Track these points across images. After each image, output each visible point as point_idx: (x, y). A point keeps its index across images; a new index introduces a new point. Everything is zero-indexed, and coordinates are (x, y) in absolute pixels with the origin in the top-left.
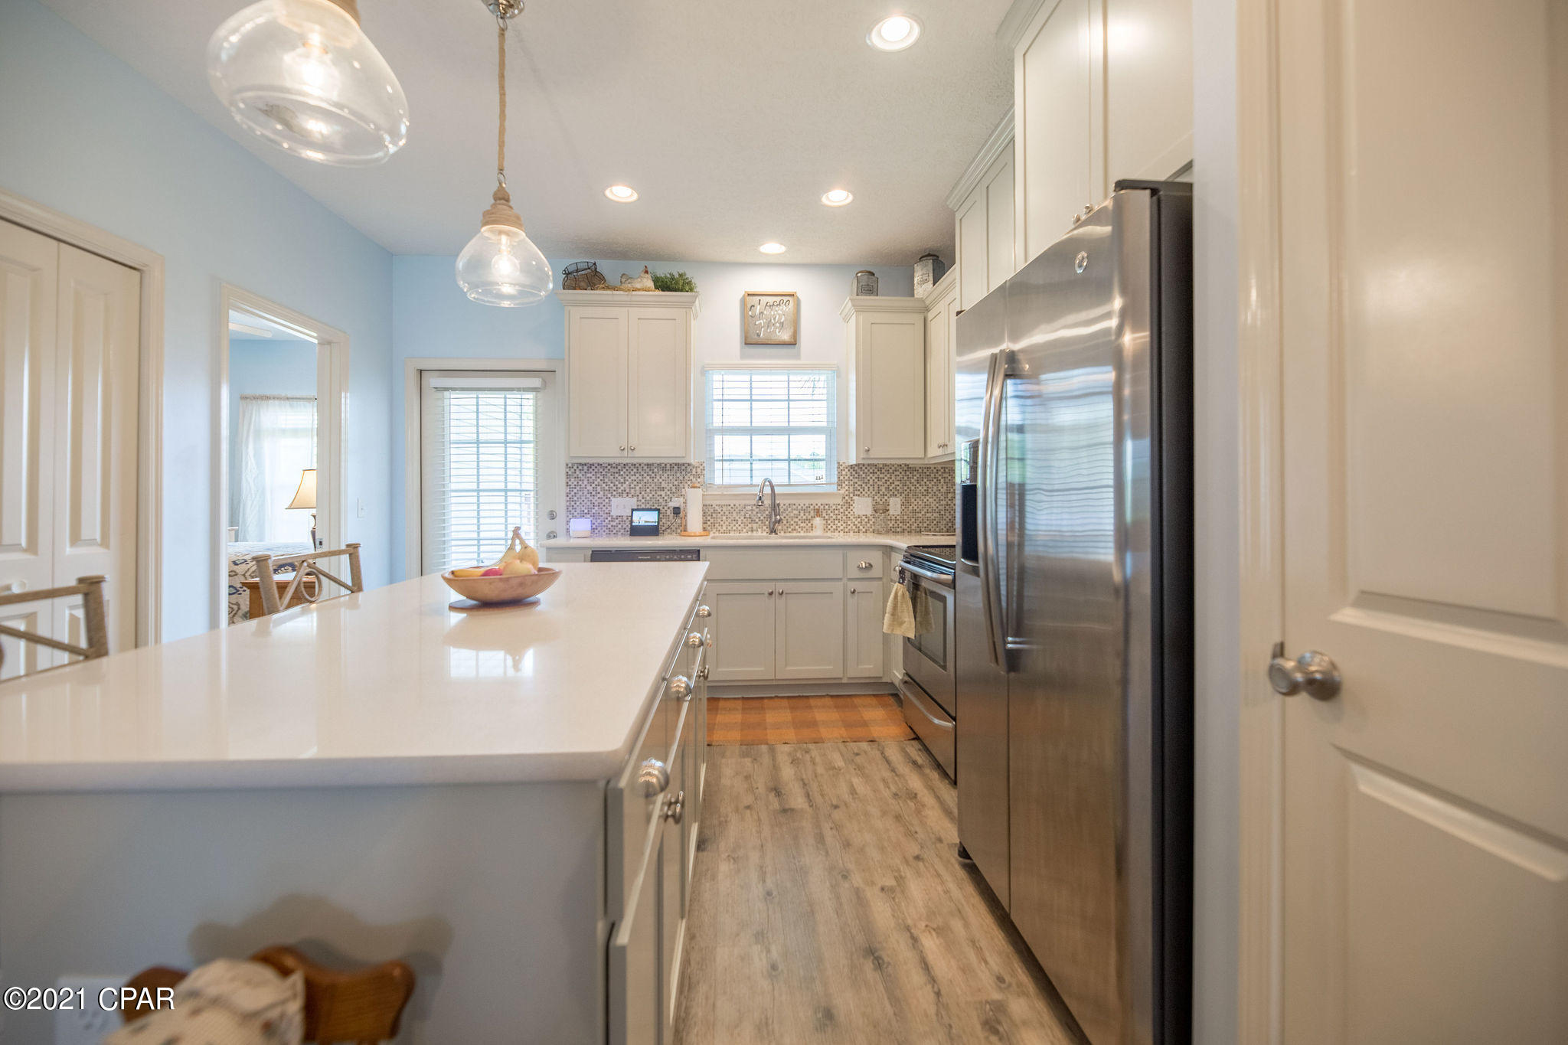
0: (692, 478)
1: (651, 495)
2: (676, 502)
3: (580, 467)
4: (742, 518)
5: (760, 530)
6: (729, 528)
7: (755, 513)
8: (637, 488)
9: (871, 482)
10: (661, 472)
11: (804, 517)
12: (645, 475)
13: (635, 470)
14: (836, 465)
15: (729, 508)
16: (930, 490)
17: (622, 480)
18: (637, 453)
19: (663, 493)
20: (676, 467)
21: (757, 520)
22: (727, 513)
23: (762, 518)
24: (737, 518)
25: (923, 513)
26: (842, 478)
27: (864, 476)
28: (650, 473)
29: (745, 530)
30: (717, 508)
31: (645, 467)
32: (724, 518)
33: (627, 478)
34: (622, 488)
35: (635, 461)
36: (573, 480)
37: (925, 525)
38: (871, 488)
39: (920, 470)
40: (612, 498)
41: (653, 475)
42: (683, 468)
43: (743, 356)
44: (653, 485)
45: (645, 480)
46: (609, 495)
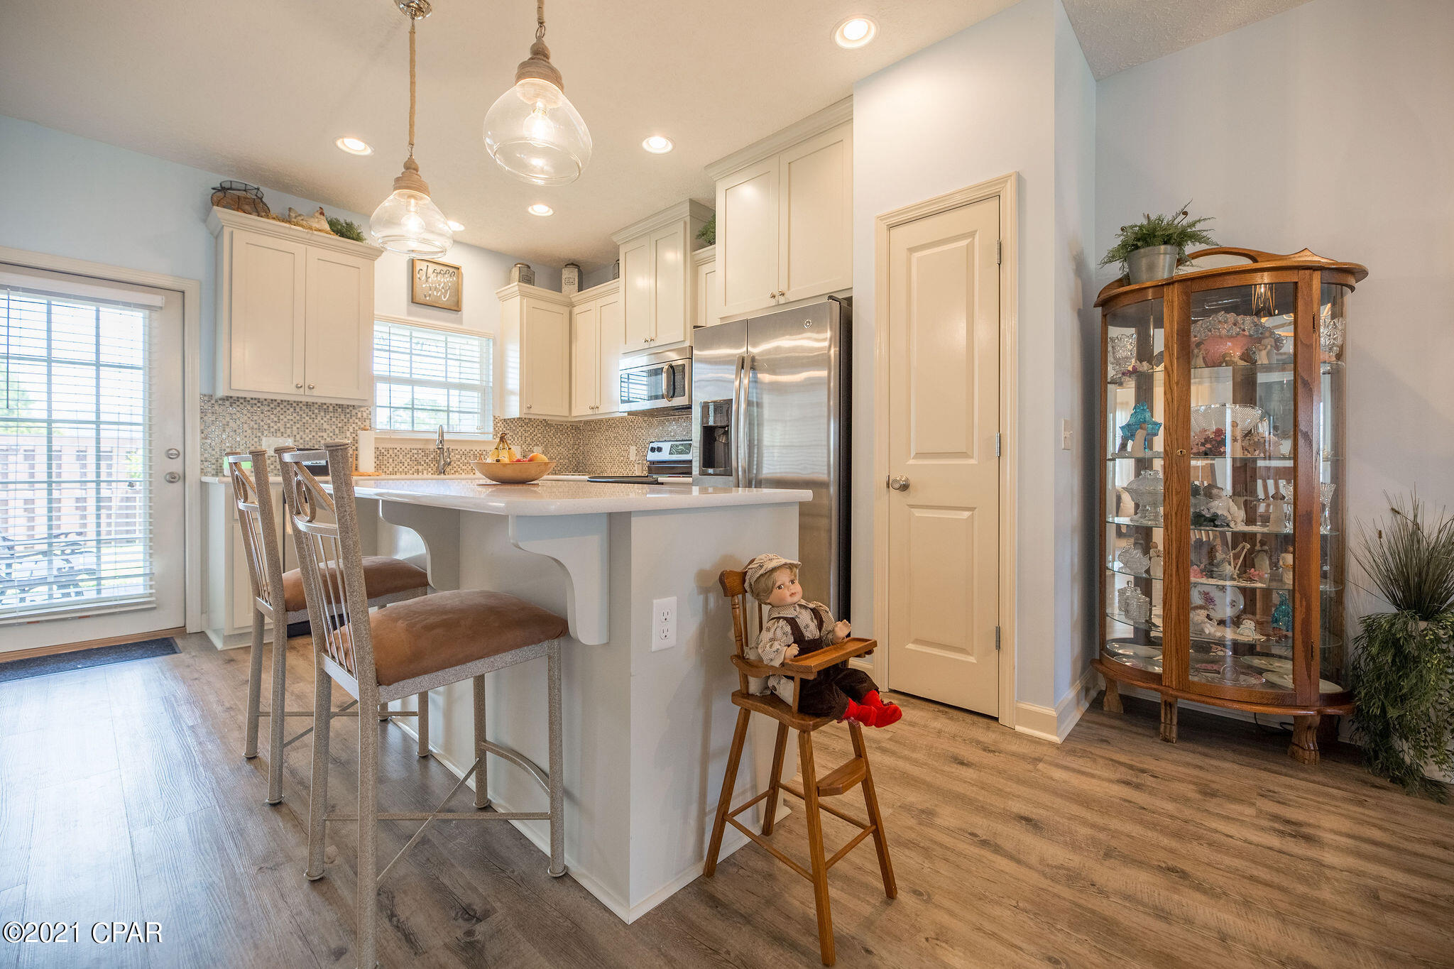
0: (357, 421)
1: (310, 436)
3: (220, 402)
4: (408, 460)
5: (425, 472)
6: (396, 470)
7: (420, 456)
8: (295, 428)
9: (520, 434)
10: (322, 414)
11: (466, 461)
12: (304, 415)
13: (292, 410)
14: (492, 418)
15: (396, 451)
16: (562, 442)
17: (276, 419)
18: (315, 392)
19: (325, 435)
20: (340, 410)
21: (423, 463)
22: (393, 455)
23: (427, 461)
24: (403, 461)
25: (557, 459)
26: (497, 429)
27: (514, 428)
28: (310, 413)
29: (411, 472)
30: (383, 451)
31: (304, 408)
32: (391, 460)
33: (282, 417)
34: (275, 427)
35: (310, 400)
36: (209, 415)
37: (559, 469)
38: (520, 438)
39: (556, 427)
40: (264, 439)
41: (313, 416)
42: (348, 411)
43: (409, 313)
44: (313, 426)
45: (304, 421)
46: (259, 434)
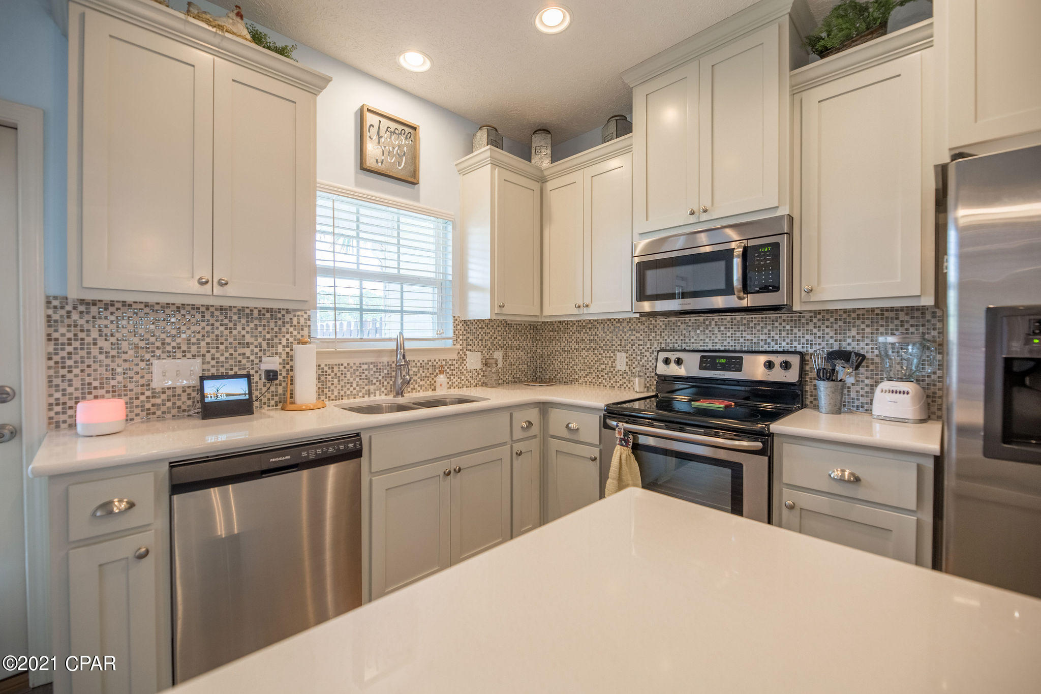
0: (291, 329)
1: (227, 355)
2: (272, 363)
3: (82, 308)
4: (358, 379)
5: (378, 392)
6: (342, 393)
7: (372, 372)
8: (203, 344)
9: (480, 338)
10: (244, 321)
11: (423, 375)
12: (217, 324)
13: (199, 317)
14: (451, 320)
15: (342, 368)
16: (521, 345)
17: (174, 332)
18: (230, 290)
19: (248, 352)
20: (268, 315)
21: (374, 381)
22: (339, 374)
23: (380, 378)
24: (351, 380)
25: (517, 365)
26: (457, 332)
27: (474, 331)
28: (226, 321)
29: (360, 394)
30: (326, 369)
31: (217, 313)
32: (336, 381)
33: (183, 328)
34: (174, 344)
35: (226, 303)
36: (63, 330)
37: (518, 376)
38: (480, 342)
39: (515, 327)
40: (155, 362)
41: (231, 325)
42: (279, 316)
43: (358, 185)
44: (231, 340)
45: (217, 332)
46: (147, 356)
